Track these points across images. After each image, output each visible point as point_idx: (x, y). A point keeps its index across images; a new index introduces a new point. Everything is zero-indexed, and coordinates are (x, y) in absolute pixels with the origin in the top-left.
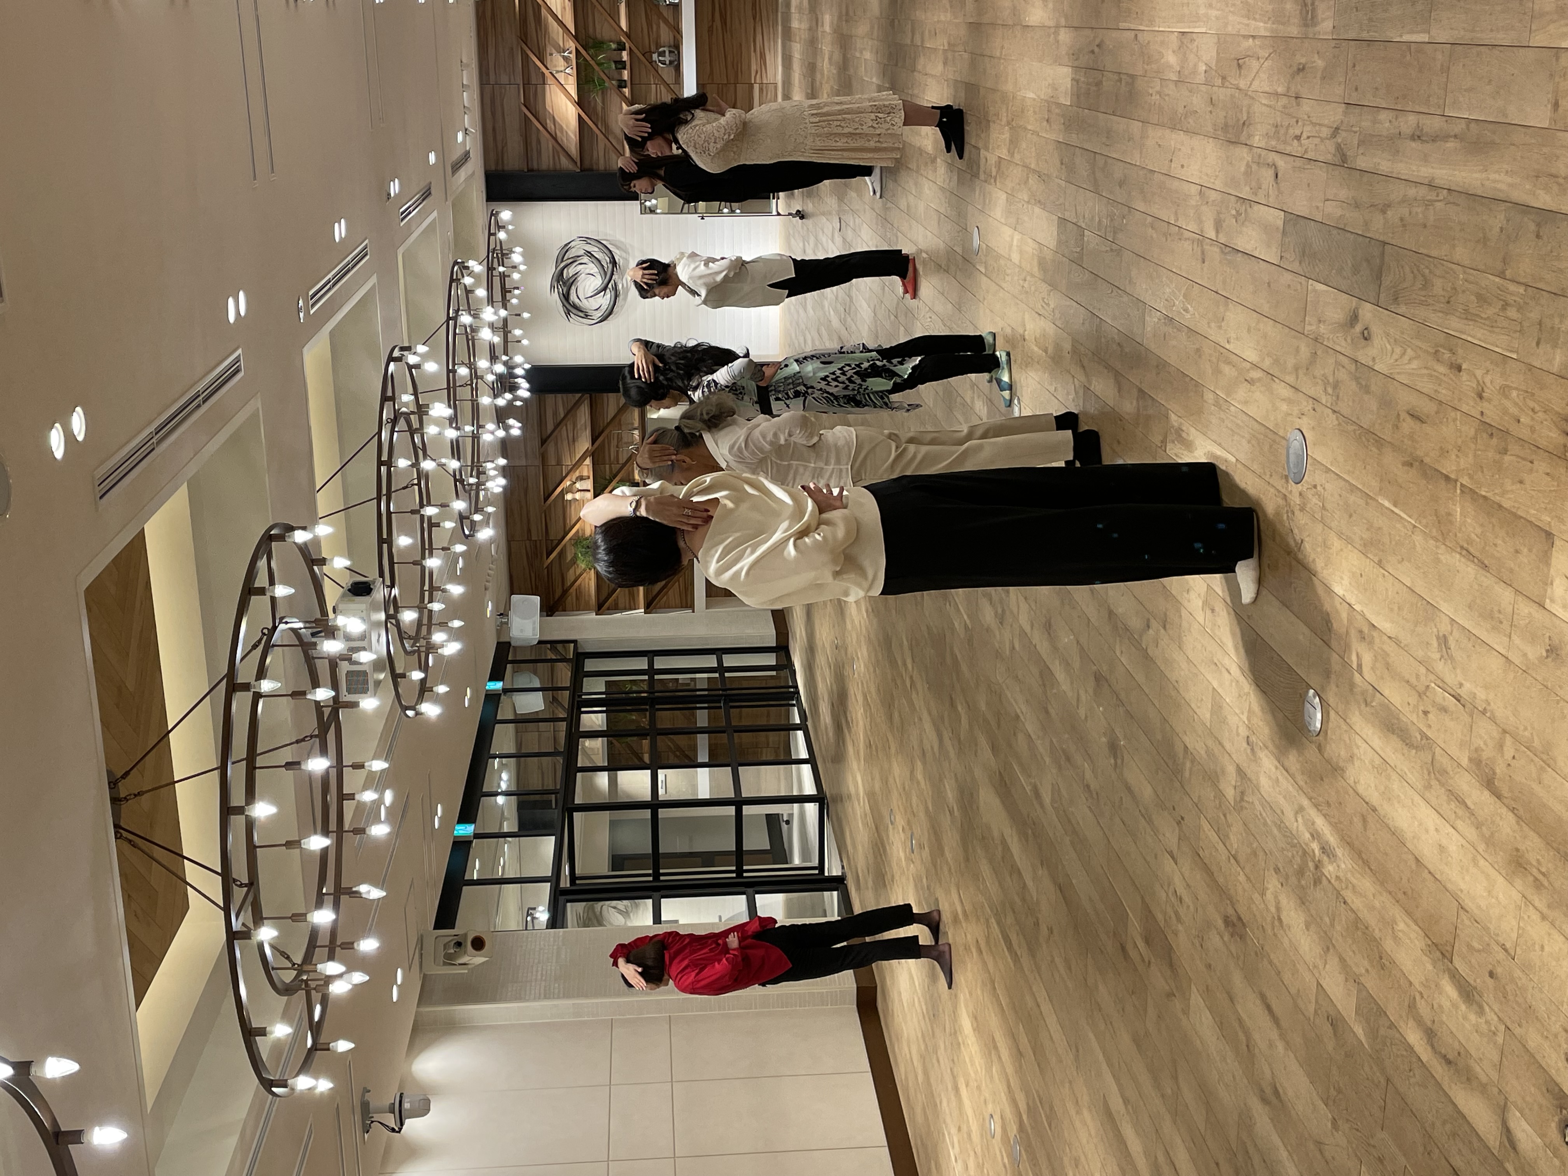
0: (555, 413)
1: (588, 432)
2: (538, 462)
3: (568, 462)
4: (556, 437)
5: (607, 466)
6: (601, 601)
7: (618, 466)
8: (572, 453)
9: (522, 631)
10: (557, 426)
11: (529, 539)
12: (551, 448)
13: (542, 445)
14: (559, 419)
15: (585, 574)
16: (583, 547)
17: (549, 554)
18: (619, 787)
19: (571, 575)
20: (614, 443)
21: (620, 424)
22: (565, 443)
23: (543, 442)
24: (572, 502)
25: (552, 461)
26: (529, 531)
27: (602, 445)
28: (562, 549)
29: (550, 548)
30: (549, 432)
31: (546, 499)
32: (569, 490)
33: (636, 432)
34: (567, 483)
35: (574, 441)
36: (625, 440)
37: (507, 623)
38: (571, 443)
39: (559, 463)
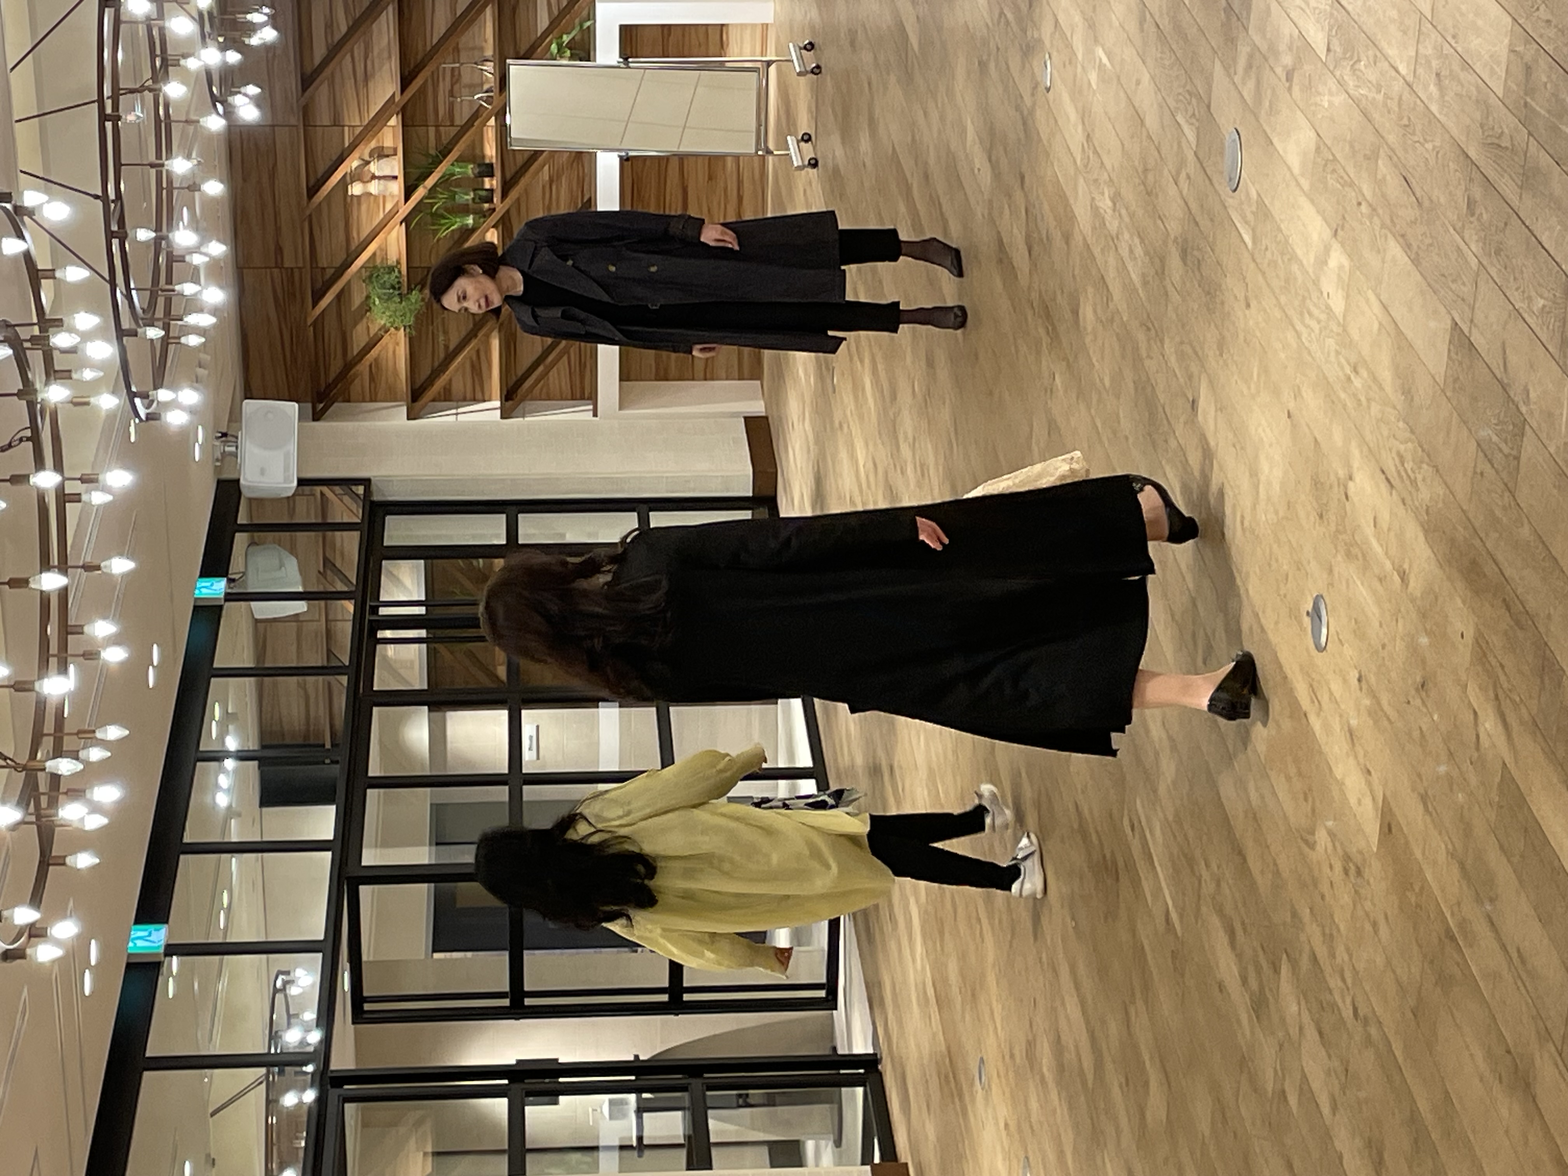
0: (329, 26)
1: (394, 64)
2: (294, 120)
3: (354, 120)
4: (333, 74)
5: (432, 130)
6: (417, 385)
7: (453, 131)
8: (362, 102)
9: (262, 472)
10: (334, 51)
11: (279, 265)
12: (322, 93)
13: (304, 90)
14: (337, 37)
15: (386, 338)
16: (383, 286)
17: (317, 297)
18: (449, 746)
19: (359, 337)
20: (444, 87)
21: (457, 50)
22: (350, 83)
23: (307, 81)
24: (363, 199)
25: (323, 117)
26: (279, 250)
27: (422, 91)
28: (342, 291)
29: (319, 285)
30: (317, 60)
31: (313, 191)
32: (357, 176)
33: (489, 67)
34: (353, 163)
35: (366, 79)
36: (466, 79)
37: (235, 455)
38: (361, 84)
39: (337, 123)
